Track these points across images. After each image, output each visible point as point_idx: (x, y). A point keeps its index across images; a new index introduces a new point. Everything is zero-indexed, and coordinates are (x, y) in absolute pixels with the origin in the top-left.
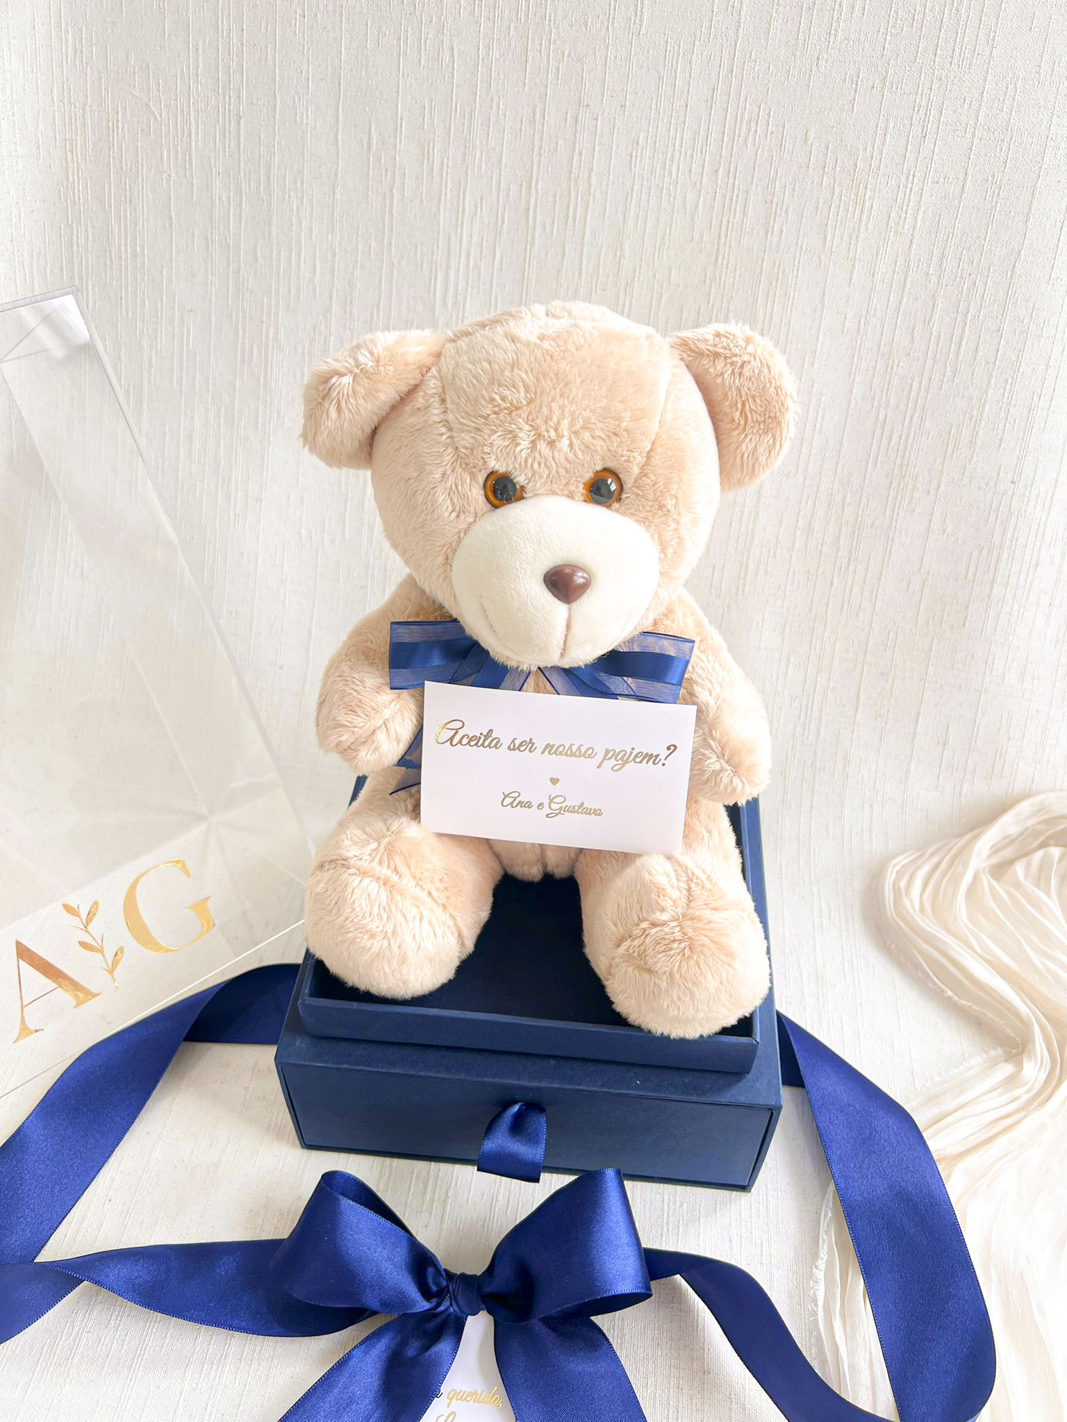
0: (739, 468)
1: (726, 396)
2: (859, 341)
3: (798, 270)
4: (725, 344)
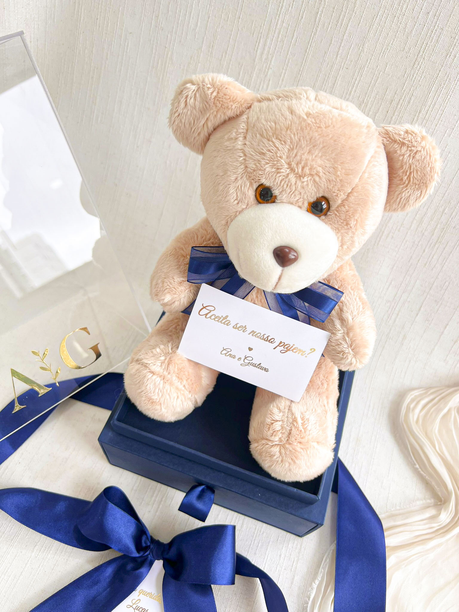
4: (410, 139)
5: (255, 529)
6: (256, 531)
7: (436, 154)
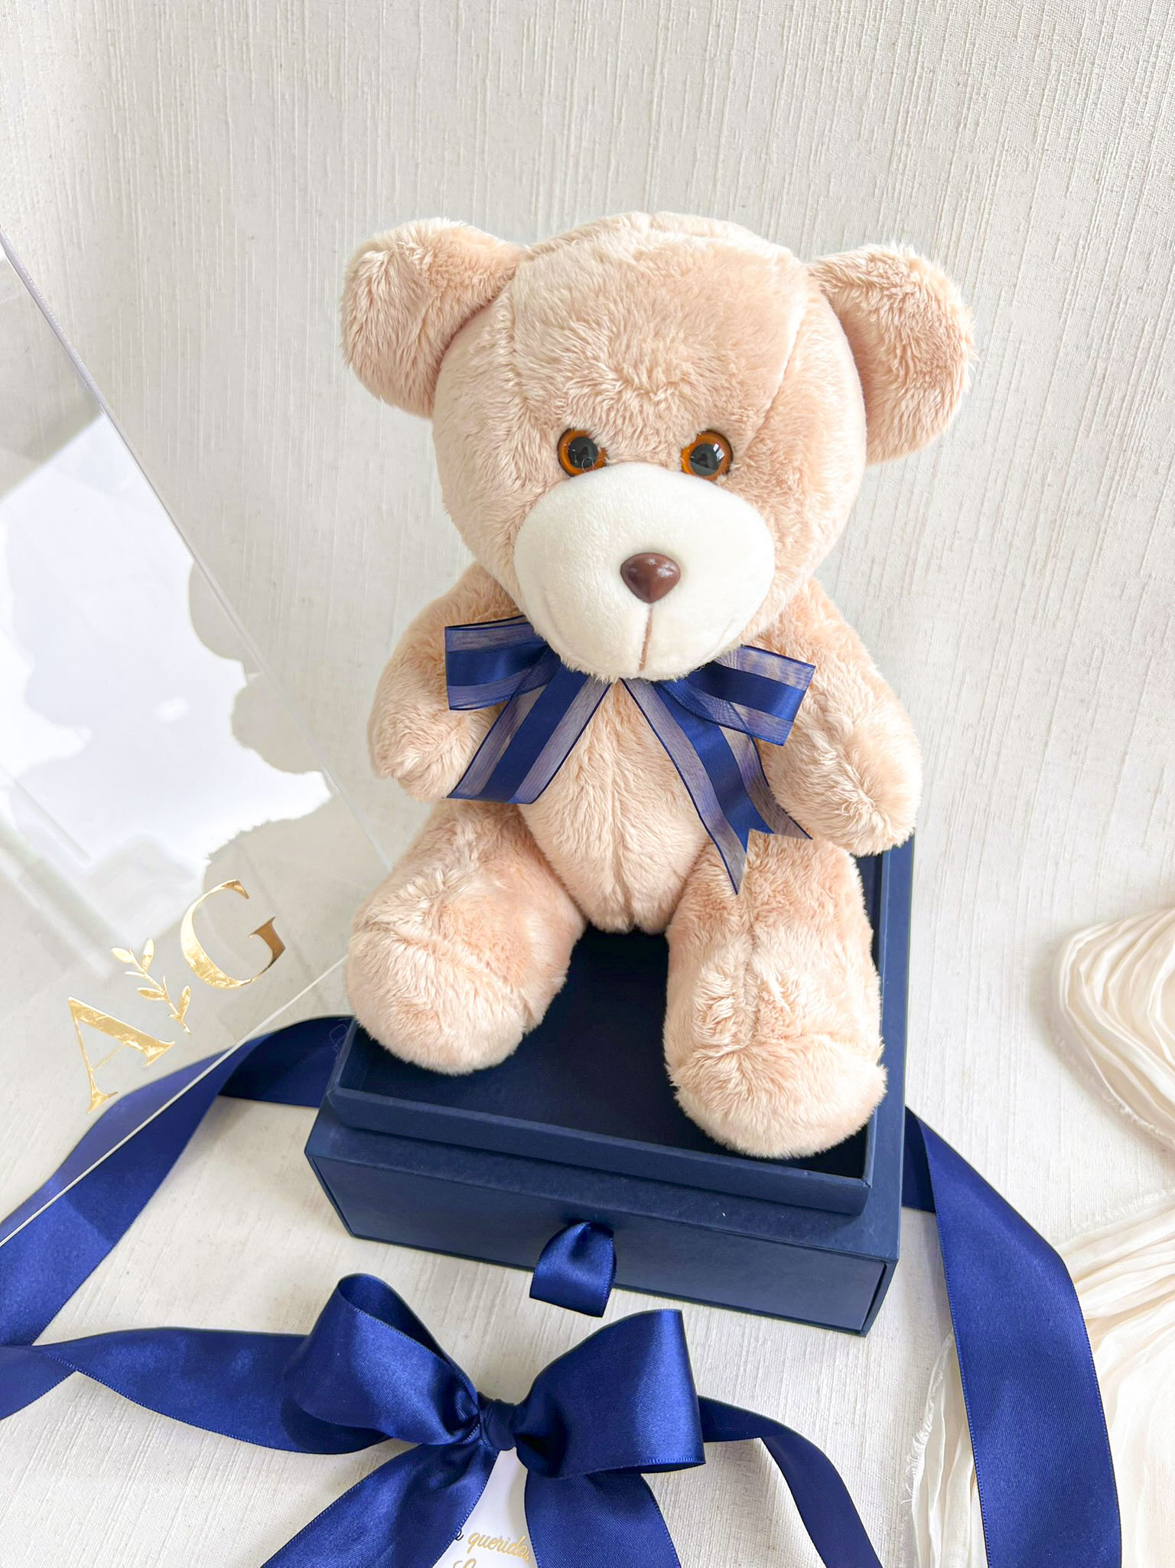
0: (897, 433)
1: (882, 339)
2: (1075, 270)
3: (997, 176)
4: (881, 271)
5: (743, 1336)
6: (746, 1340)
7: (953, 297)
